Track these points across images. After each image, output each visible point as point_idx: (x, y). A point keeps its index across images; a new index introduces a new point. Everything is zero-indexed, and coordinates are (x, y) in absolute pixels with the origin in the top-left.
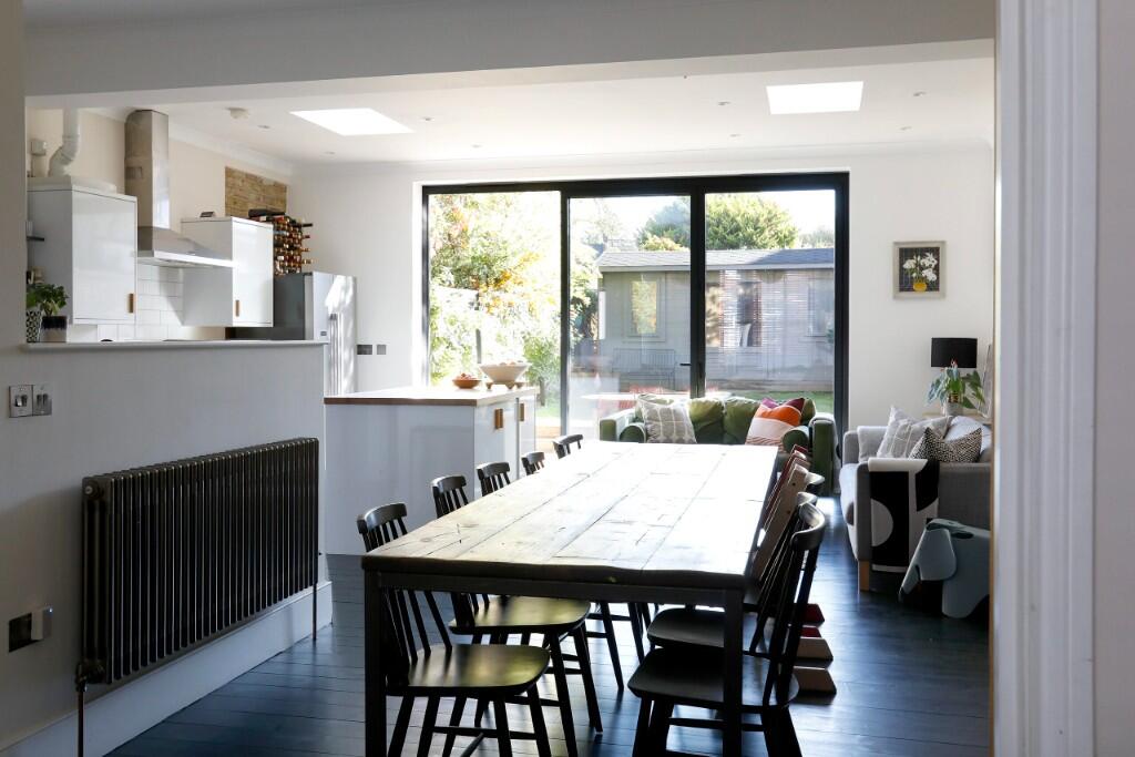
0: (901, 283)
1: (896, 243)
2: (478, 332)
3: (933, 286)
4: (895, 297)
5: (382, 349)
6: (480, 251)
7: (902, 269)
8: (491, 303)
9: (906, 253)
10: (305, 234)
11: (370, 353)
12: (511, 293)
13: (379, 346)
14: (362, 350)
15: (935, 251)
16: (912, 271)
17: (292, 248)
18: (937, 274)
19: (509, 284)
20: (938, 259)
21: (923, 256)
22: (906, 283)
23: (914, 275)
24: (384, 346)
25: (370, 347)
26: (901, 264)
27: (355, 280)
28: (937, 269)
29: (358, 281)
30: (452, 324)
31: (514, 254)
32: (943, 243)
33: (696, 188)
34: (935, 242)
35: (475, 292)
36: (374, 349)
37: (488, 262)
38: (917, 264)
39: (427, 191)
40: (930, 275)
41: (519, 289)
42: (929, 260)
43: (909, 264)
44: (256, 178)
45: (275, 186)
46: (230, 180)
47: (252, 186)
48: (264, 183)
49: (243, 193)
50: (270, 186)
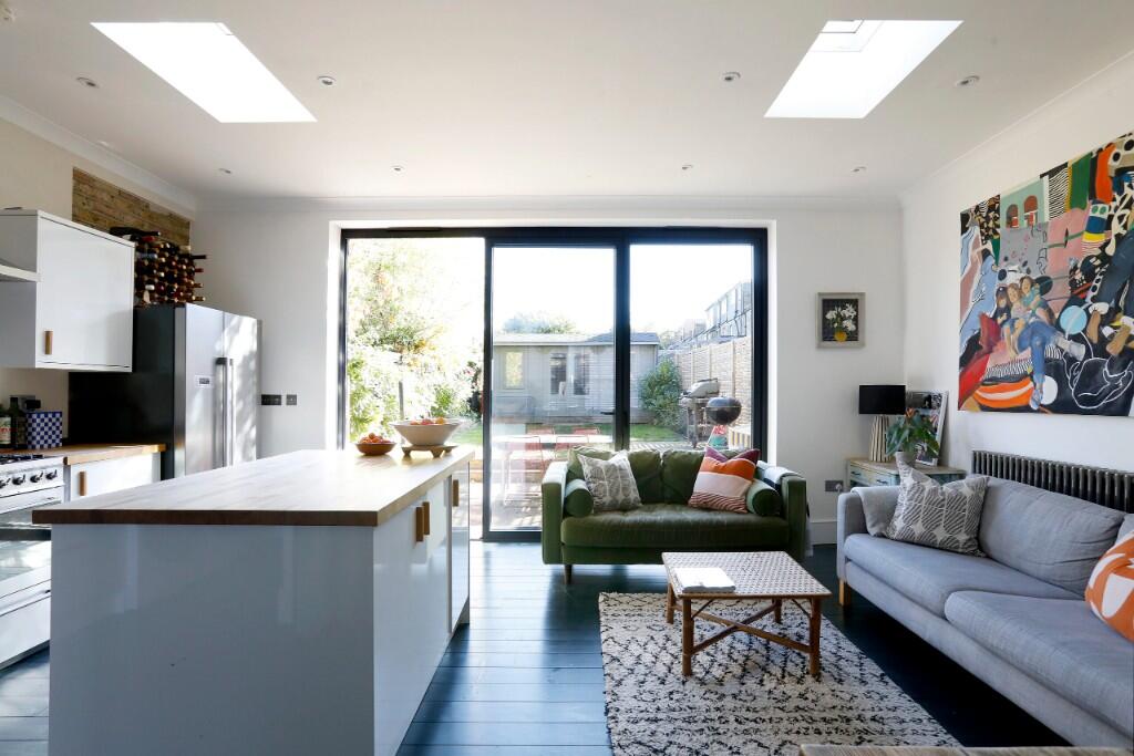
0: (824, 333)
1: (820, 294)
2: (401, 385)
3: (853, 337)
4: (819, 347)
5: (292, 400)
6: (404, 325)
7: (824, 319)
8: (412, 363)
9: (828, 303)
10: (198, 267)
11: (279, 404)
12: (425, 357)
13: (289, 397)
14: (268, 400)
15: (855, 303)
16: (834, 321)
17: (169, 277)
18: (856, 325)
19: (425, 350)
20: (856, 310)
21: (844, 308)
22: (829, 332)
23: (836, 325)
24: (295, 397)
25: (279, 397)
26: (824, 314)
27: (260, 323)
28: (856, 320)
29: (264, 324)
30: (376, 376)
31: (429, 328)
32: (862, 294)
33: (619, 239)
34: (854, 294)
35: (399, 355)
36: (284, 400)
37: (410, 333)
38: (838, 315)
39: (347, 234)
40: (849, 325)
41: (432, 353)
42: (849, 312)
43: (831, 315)
44: (137, 200)
45: (172, 217)
46: (85, 188)
47: (130, 207)
48: (152, 209)
49: (110, 212)
50: (162, 216)
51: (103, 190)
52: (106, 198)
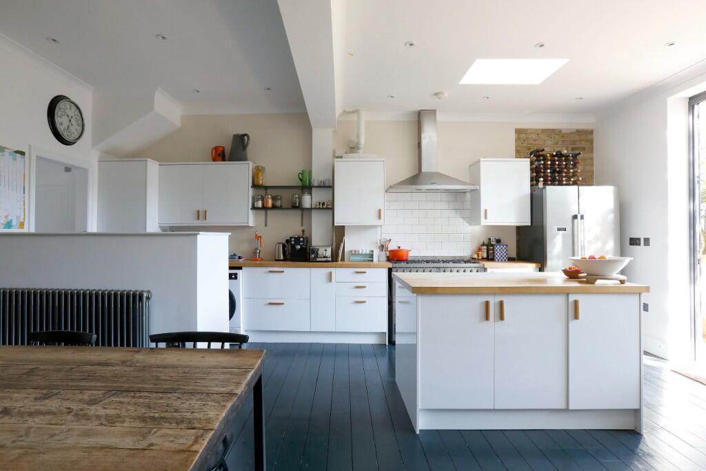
5: (647, 241)
11: (639, 244)
13: (645, 239)
14: (633, 242)
24: (649, 240)
25: (639, 239)
36: (642, 242)
39: (693, 100)
44: (553, 130)
45: (579, 132)
46: (523, 136)
47: (548, 136)
48: (563, 132)
49: (537, 142)
50: (571, 133)
51: (532, 133)
52: (534, 136)
